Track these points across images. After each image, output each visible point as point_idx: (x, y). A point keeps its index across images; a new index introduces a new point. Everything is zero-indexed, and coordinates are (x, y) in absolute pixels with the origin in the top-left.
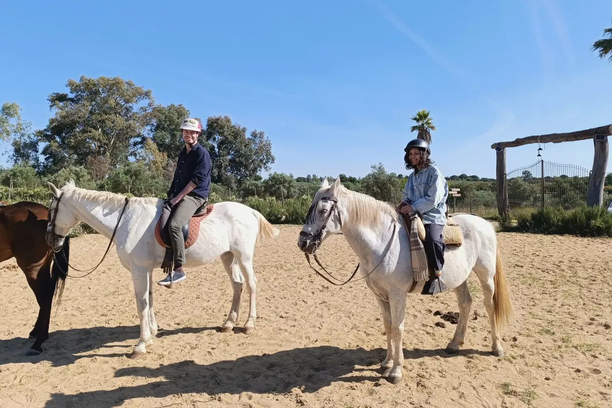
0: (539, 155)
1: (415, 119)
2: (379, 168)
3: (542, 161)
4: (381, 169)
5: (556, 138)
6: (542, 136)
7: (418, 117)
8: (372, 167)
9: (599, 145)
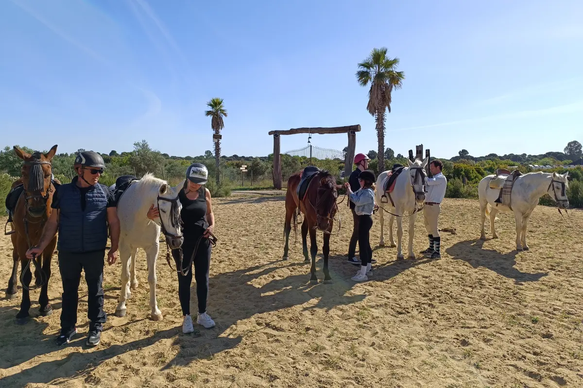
0: (309, 142)
1: (211, 105)
2: (143, 145)
3: (311, 146)
4: (144, 146)
5: (321, 131)
6: (311, 128)
7: (212, 103)
8: (135, 144)
9: (351, 137)
